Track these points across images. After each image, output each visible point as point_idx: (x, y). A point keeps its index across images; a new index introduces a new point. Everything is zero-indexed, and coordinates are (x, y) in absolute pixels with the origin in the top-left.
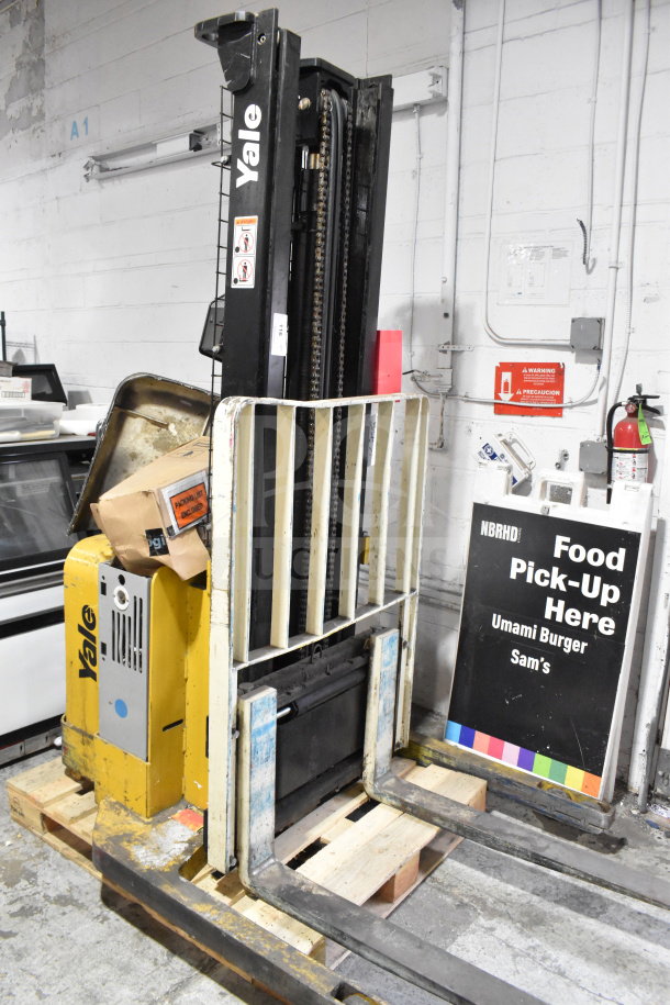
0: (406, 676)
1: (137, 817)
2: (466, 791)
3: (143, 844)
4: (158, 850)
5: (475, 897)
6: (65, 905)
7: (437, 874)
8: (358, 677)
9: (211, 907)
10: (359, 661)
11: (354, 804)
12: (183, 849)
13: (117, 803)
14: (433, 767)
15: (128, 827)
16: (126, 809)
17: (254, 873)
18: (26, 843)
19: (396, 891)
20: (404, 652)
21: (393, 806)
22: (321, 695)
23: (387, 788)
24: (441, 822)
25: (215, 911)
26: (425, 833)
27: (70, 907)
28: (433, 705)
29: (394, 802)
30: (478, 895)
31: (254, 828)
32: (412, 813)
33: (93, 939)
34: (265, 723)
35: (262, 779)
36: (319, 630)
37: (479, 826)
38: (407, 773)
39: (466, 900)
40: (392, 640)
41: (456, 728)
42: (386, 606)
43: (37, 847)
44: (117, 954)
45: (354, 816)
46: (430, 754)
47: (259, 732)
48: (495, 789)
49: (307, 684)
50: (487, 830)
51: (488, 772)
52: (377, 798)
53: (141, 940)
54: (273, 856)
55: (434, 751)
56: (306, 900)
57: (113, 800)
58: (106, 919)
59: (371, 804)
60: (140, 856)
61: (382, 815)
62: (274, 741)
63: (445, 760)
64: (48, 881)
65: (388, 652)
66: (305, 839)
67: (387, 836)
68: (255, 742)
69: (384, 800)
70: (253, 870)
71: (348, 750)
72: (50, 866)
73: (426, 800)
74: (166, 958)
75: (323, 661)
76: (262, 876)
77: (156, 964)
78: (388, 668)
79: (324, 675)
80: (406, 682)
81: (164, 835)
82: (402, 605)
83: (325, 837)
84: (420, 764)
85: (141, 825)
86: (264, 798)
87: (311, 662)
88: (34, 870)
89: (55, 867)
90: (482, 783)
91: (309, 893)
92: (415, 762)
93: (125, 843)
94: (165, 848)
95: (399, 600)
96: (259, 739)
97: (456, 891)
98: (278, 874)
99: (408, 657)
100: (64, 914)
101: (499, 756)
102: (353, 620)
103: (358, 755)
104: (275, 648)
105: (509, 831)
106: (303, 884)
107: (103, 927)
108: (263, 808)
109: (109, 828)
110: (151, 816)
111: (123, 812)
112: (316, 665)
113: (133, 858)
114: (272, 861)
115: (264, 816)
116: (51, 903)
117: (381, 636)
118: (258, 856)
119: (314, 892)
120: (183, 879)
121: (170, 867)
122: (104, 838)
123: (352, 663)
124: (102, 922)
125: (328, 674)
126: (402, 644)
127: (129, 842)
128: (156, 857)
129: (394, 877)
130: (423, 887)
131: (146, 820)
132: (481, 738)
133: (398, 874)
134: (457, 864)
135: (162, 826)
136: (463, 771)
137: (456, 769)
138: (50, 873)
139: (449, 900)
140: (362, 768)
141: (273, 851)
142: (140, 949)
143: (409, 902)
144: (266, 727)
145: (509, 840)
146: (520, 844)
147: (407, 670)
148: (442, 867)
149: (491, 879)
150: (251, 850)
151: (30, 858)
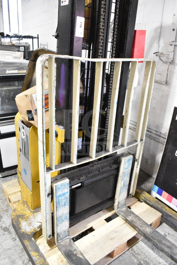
0: (136, 171)
1: (29, 209)
2: (153, 216)
3: (26, 221)
4: (30, 224)
5: (146, 261)
6: (5, 231)
7: (134, 248)
8: (114, 172)
9: (37, 254)
10: (115, 166)
11: (109, 214)
12: (39, 226)
13: (25, 201)
14: (143, 203)
15: (25, 212)
16: (27, 205)
17: (59, 241)
18: (4, 205)
19: (115, 254)
20: (136, 163)
22: (95, 179)
23: (122, 211)
24: (138, 231)
25: (38, 257)
26: (131, 233)
27: (7, 232)
29: (123, 218)
30: (147, 261)
31: (59, 228)
32: (129, 223)
33: (8, 248)
34: (63, 192)
35: (64, 211)
36: (94, 156)
37: (152, 237)
38: (133, 204)
39: (142, 262)
40: (129, 160)
41: (156, 188)
42: (128, 147)
43: (7, 207)
44: (13, 255)
45: (108, 220)
46: (143, 198)
47: (60, 196)
48: (165, 217)
49: (88, 176)
50: (155, 239)
51: (163, 211)
52: (118, 215)
54: (69, 235)
55: (145, 198)
56: (74, 258)
57: (24, 200)
58: (15, 240)
59: (115, 216)
60: (23, 225)
61: (118, 221)
62: (69, 198)
63: (148, 202)
64: (4, 221)
65: (127, 164)
66: (86, 227)
67: (116, 232)
68: (58, 200)
69: (120, 215)
70: (59, 240)
72: (7, 215)
73: (135, 220)
75: (99, 166)
76: (62, 243)
77: (23, 263)
78: (126, 170)
80: (136, 173)
81: (35, 218)
82: (137, 145)
83: (94, 227)
84: (139, 200)
85: (29, 212)
86: (63, 218)
87: (93, 166)
88: (2, 215)
89: (9, 216)
90: (159, 214)
91: (76, 255)
92: (137, 200)
93: (21, 219)
94: (32, 224)
96: (60, 198)
97: (139, 257)
98: (68, 244)
99: (138, 164)
100: (4, 235)
101: (170, 202)
102: (111, 151)
103: (113, 198)
104: (72, 163)
105: (164, 242)
106: (75, 250)
107: (13, 243)
108: (63, 221)
109: (18, 211)
110: (34, 209)
111: (26, 206)
112: (95, 167)
113: (20, 226)
114: (68, 237)
115: (63, 223)
116: (2, 230)
117: (125, 158)
118: (61, 236)
119: (78, 255)
120: (33, 239)
121: (31, 233)
122: (15, 215)
123: (111, 167)
124: (14, 241)
125: (99, 171)
126: (134, 160)
127: (22, 219)
128: (28, 227)
129: (114, 250)
130: (128, 252)
131: (32, 211)
132: (164, 193)
133: (116, 250)
134: (143, 244)
135: (36, 214)
136: (154, 208)
137: (151, 206)
138: (6, 218)
139: (136, 260)
140: (114, 203)
141: (69, 234)
142: (20, 255)
143: (120, 258)
144: (64, 194)
145: (163, 247)
146: (167, 250)
147: (137, 169)
148: (137, 245)
149: (155, 254)
150: (58, 234)
151: (3, 211)
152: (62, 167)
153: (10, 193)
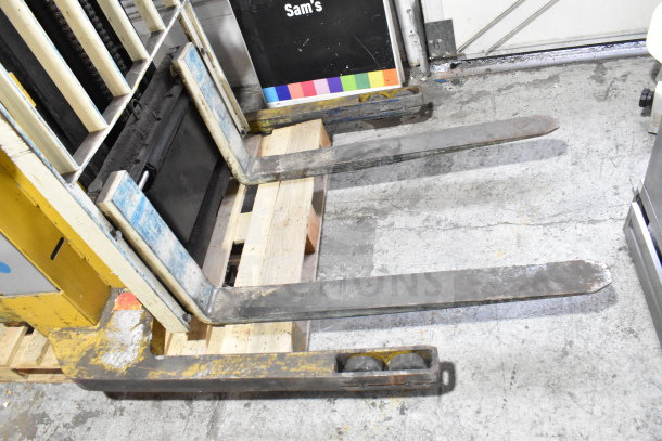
0: (219, 77)
1: (87, 331)
2: (312, 134)
3: (108, 350)
4: (123, 347)
5: (363, 208)
6: (84, 421)
7: (329, 208)
8: (184, 103)
9: (197, 365)
10: (176, 90)
11: (240, 197)
12: (141, 331)
13: (62, 329)
14: (275, 132)
15: (86, 343)
16: (73, 330)
17: (210, 311)
18: (19, 394)
19: (313, 243)
20: (206, 57)
21: (269, 182)
22: (164, 142)
23: (256, 171)
24: (312, 173)
25: (203, 367)
26: (307, 187)
27: (90, 420)
28: (240, 82)
29: (269, 179)
30: (365, 205)
31: (186, 285)
32: (287, 179)
33: (126, 433)
34: (136, 204)
35: (166, 246)
36: (124, 88)
37: (343, 159)
38: (260, 148)
39: (360, 215)
40: (192, 55)
41: (271, 91)
42: (169, 27)
43: (30, 391)
44: (150, 432)
45: (247, 208)
46: (268, 123)
47: (137, 217)
48: (329, 121)
49: (147, 141)
50: (349, 159)
51: (318, 112)
52: (255, 183)
53: (159, 407)
54: (214, 287)
55: (270, 120)
56: (262, 305)
57: (57, 329)
58: (122, 410)
59: (252, 191)
60: (112, 362)
61: (266, 194)
62: (155, 211)
63: (281, 121)
64: (58, 412)
65: (195, 67)
66: (225, 252)
67: (281, 208)
68: (141, 228)
69: (260, 181)
70: (207, 309)
71: (211, 164)
72: (50, 399)
73: (291, 163)
74: (187, 408)
75: (147, 110)
76: (217, 309)
77: (184, 418)
78: (203, 81)
79: (157, 123)
80: (221, 81)
81: (117, 330)
82: (180, 19)
83: (238, 240)
84: (264, 134)
85: (94, 334)
86: (178, 259)
87: (137, 119)
88: (41, 411)
89: (54, 397)
90: (318, 123)
91: (260, 298)
92: (260, 136)
93: (93, 360)
94: (127, 341)
95: (176, 15)
96: (141, 222)
97: (350, 213)
98: (227, 299)
99: (211, 60)
100: (89, 429)
101: (314, 93)
102: (149, 59)
103: (221, 163)
104: (96, 133)
105: (366, 150)
106: (250, 293)
107: (125, 419)
108: (182, 266)
109: (71, 356)
110: (98, 321)
111: (73, 334)
112: (143, 118)
113: (108, 368)
114: (215, 291)
115: (187, 270)
116: (73, 428)
117: (181, 57)
118: (203, 299)
119: (264, 295)
120: (159, 358)
121: (142, 355)
122: (73, 367)
123: (171, 96)
124: (121, 415)
125: (159, 119)
126: (201, 52)
127: (95, 356)
128: (125, 354)
129: (308, 239)
130: (326, 224)
131: (96, 327)
132: (293, 88)
133: (308, 231)
134: (336, 192)
135: (112, 323)
136: (300, 122)
137: (294, 123)
138: (55, 405)
139: (349, 222)
140: (229, 169)
141: (211, 284)
142: (164, 415)
143: (324, 242)
144: (140, 208)
145: (370, 157)
146: (380, 155)
147: (216, 71)
148: (328, 200)
149: (366, 187)
150: (195, 301)
151: (31, 403)
152: (86, 154)
153: (7, 358)
